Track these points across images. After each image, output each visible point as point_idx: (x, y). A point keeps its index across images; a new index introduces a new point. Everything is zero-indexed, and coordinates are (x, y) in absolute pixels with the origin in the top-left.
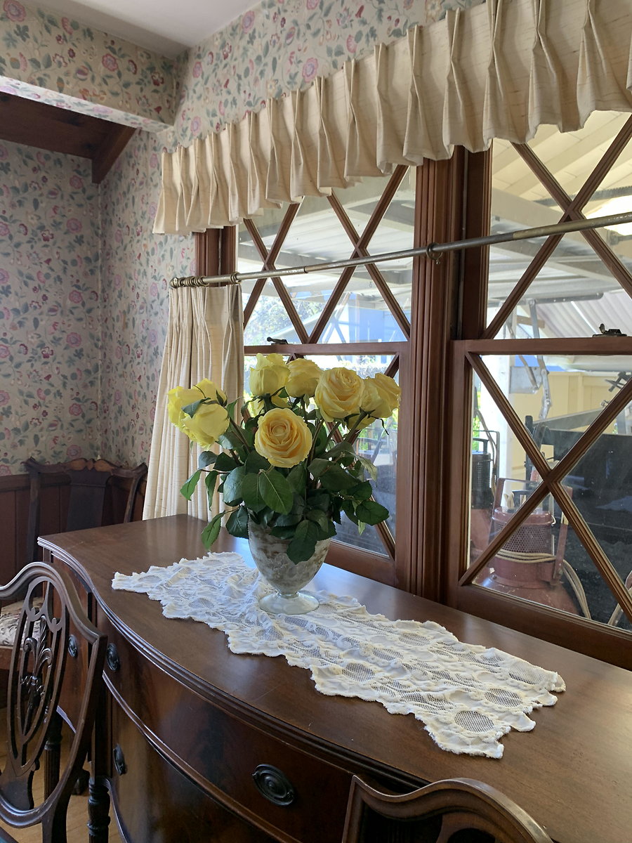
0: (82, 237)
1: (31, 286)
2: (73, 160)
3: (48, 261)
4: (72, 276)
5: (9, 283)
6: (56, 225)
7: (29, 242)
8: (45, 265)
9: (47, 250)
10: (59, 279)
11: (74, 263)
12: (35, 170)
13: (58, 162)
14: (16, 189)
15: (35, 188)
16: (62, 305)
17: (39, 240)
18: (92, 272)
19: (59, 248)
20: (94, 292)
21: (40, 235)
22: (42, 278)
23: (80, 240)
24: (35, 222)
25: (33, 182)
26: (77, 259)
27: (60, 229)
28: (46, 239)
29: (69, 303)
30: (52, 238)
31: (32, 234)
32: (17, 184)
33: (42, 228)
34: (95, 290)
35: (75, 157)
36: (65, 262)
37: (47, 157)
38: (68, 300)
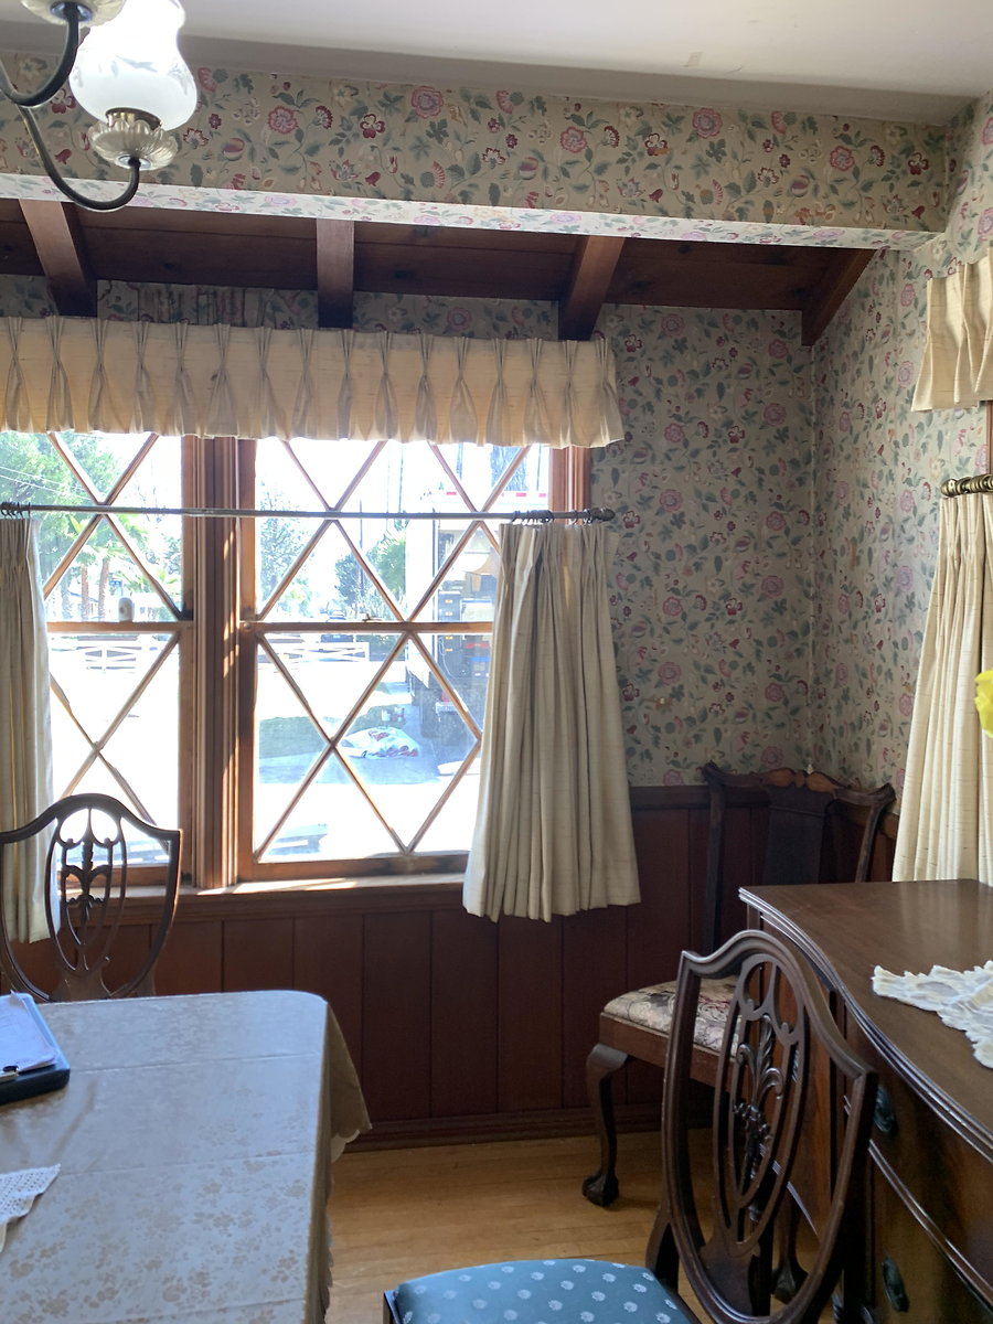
0: (786, 429)
1: (713, 511)
2: (773, 317)
3: (737, 472)
4: (771, 490)
5: (682, 510)
6: (749, 417)
7: (710, 447)
8: (732, 479)
9: (734, 456)
10: (752, 497)
11: (774, 470)
12: (720, 341)
13: (754, 323)
14: (694, 374)
15: (720, 367)
16: (755, 535)
17: (725, 441)
18: (801, 481)
19: (753, 450)
20: (803, 511)
21: (726, 436)
22: (728, 497)
23: (782, 436)
24: (719, 416)
25: (716, 359)
26: (779, 464)
27: (754, 422)
28: (734, 440)
29: (766, 531)
30: (743, 437)
31: (715, 435)
32: (695, 366)
33: (729, 424)
34: (806, 509)
35: (776, 312)
36: (761, 471)
37: (737, 320)
38: (765, 527)
